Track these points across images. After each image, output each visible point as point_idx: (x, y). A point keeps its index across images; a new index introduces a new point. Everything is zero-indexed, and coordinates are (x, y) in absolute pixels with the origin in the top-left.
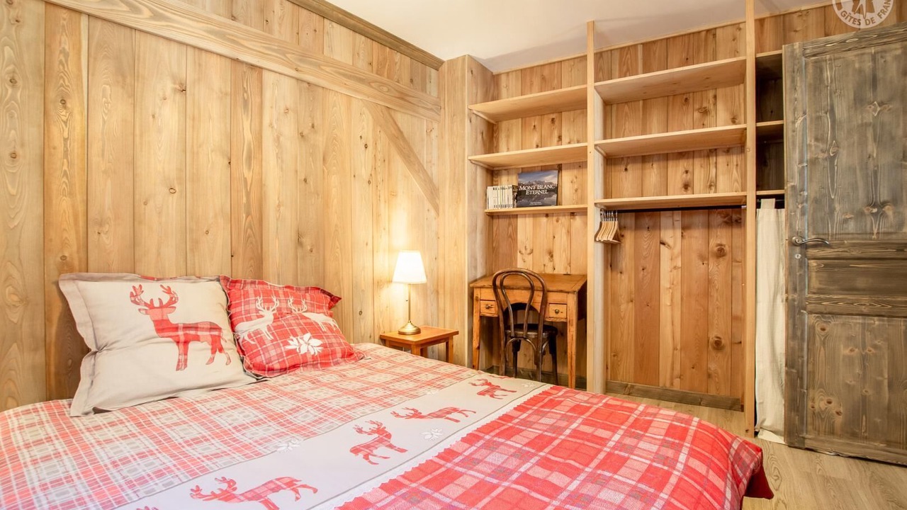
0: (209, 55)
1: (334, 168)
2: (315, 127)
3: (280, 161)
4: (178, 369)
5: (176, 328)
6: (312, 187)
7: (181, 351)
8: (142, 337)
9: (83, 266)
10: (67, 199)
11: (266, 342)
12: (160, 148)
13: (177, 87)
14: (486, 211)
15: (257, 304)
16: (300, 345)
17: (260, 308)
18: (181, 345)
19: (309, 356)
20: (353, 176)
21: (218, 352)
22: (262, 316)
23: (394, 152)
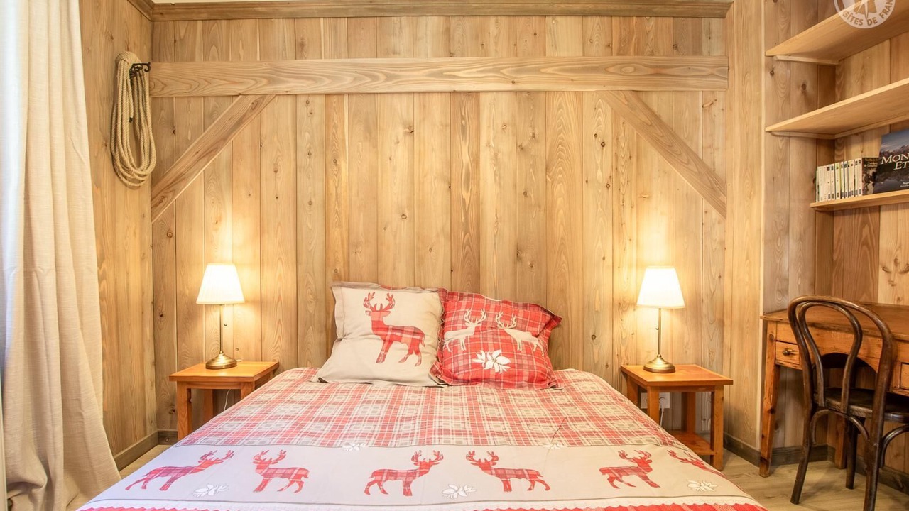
0: (431, 95)
1: (560, 176)
2: (537, 137)
3: (497, 178)
4: (377, 362)
5: (387, 329)
6: (533, 200)
7: (384, 348)
8: (363, 333)
9: (347, 277)
10: (338, 229)
11: (459, 351)
12: (395, 184)
13: (407, 130)
14: (812, 205)
15: (465, 315)
16: (487, 359)
17: (467, 320)
18: (387, 343)
19: (492, 373)
20: (584, 182)
21: (414, 354)
22: (466, 327)
23: (645, 143)
